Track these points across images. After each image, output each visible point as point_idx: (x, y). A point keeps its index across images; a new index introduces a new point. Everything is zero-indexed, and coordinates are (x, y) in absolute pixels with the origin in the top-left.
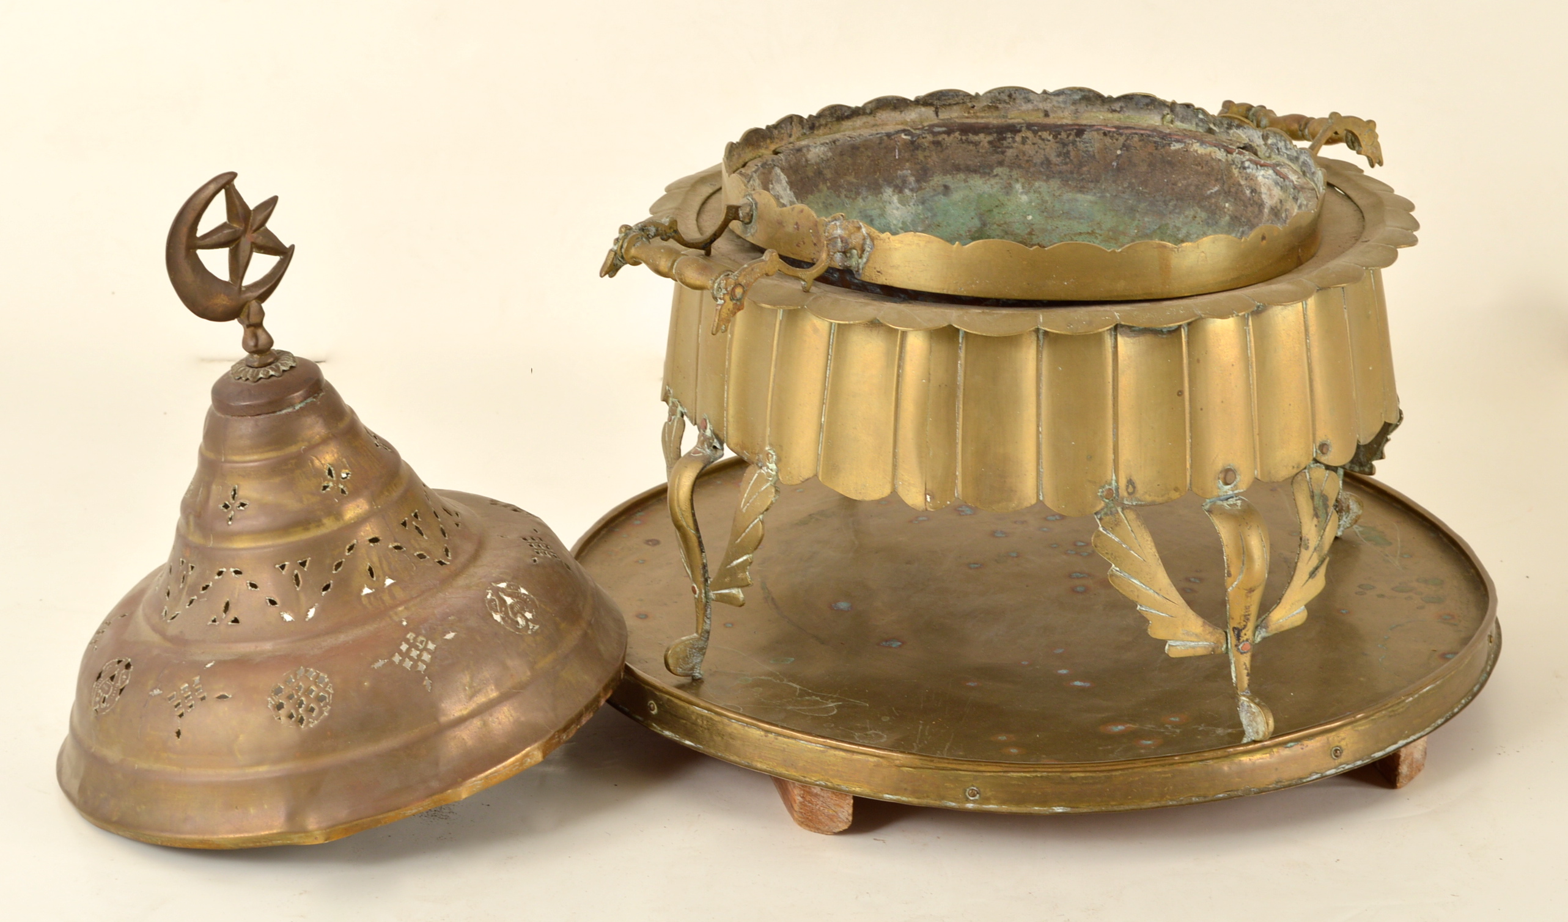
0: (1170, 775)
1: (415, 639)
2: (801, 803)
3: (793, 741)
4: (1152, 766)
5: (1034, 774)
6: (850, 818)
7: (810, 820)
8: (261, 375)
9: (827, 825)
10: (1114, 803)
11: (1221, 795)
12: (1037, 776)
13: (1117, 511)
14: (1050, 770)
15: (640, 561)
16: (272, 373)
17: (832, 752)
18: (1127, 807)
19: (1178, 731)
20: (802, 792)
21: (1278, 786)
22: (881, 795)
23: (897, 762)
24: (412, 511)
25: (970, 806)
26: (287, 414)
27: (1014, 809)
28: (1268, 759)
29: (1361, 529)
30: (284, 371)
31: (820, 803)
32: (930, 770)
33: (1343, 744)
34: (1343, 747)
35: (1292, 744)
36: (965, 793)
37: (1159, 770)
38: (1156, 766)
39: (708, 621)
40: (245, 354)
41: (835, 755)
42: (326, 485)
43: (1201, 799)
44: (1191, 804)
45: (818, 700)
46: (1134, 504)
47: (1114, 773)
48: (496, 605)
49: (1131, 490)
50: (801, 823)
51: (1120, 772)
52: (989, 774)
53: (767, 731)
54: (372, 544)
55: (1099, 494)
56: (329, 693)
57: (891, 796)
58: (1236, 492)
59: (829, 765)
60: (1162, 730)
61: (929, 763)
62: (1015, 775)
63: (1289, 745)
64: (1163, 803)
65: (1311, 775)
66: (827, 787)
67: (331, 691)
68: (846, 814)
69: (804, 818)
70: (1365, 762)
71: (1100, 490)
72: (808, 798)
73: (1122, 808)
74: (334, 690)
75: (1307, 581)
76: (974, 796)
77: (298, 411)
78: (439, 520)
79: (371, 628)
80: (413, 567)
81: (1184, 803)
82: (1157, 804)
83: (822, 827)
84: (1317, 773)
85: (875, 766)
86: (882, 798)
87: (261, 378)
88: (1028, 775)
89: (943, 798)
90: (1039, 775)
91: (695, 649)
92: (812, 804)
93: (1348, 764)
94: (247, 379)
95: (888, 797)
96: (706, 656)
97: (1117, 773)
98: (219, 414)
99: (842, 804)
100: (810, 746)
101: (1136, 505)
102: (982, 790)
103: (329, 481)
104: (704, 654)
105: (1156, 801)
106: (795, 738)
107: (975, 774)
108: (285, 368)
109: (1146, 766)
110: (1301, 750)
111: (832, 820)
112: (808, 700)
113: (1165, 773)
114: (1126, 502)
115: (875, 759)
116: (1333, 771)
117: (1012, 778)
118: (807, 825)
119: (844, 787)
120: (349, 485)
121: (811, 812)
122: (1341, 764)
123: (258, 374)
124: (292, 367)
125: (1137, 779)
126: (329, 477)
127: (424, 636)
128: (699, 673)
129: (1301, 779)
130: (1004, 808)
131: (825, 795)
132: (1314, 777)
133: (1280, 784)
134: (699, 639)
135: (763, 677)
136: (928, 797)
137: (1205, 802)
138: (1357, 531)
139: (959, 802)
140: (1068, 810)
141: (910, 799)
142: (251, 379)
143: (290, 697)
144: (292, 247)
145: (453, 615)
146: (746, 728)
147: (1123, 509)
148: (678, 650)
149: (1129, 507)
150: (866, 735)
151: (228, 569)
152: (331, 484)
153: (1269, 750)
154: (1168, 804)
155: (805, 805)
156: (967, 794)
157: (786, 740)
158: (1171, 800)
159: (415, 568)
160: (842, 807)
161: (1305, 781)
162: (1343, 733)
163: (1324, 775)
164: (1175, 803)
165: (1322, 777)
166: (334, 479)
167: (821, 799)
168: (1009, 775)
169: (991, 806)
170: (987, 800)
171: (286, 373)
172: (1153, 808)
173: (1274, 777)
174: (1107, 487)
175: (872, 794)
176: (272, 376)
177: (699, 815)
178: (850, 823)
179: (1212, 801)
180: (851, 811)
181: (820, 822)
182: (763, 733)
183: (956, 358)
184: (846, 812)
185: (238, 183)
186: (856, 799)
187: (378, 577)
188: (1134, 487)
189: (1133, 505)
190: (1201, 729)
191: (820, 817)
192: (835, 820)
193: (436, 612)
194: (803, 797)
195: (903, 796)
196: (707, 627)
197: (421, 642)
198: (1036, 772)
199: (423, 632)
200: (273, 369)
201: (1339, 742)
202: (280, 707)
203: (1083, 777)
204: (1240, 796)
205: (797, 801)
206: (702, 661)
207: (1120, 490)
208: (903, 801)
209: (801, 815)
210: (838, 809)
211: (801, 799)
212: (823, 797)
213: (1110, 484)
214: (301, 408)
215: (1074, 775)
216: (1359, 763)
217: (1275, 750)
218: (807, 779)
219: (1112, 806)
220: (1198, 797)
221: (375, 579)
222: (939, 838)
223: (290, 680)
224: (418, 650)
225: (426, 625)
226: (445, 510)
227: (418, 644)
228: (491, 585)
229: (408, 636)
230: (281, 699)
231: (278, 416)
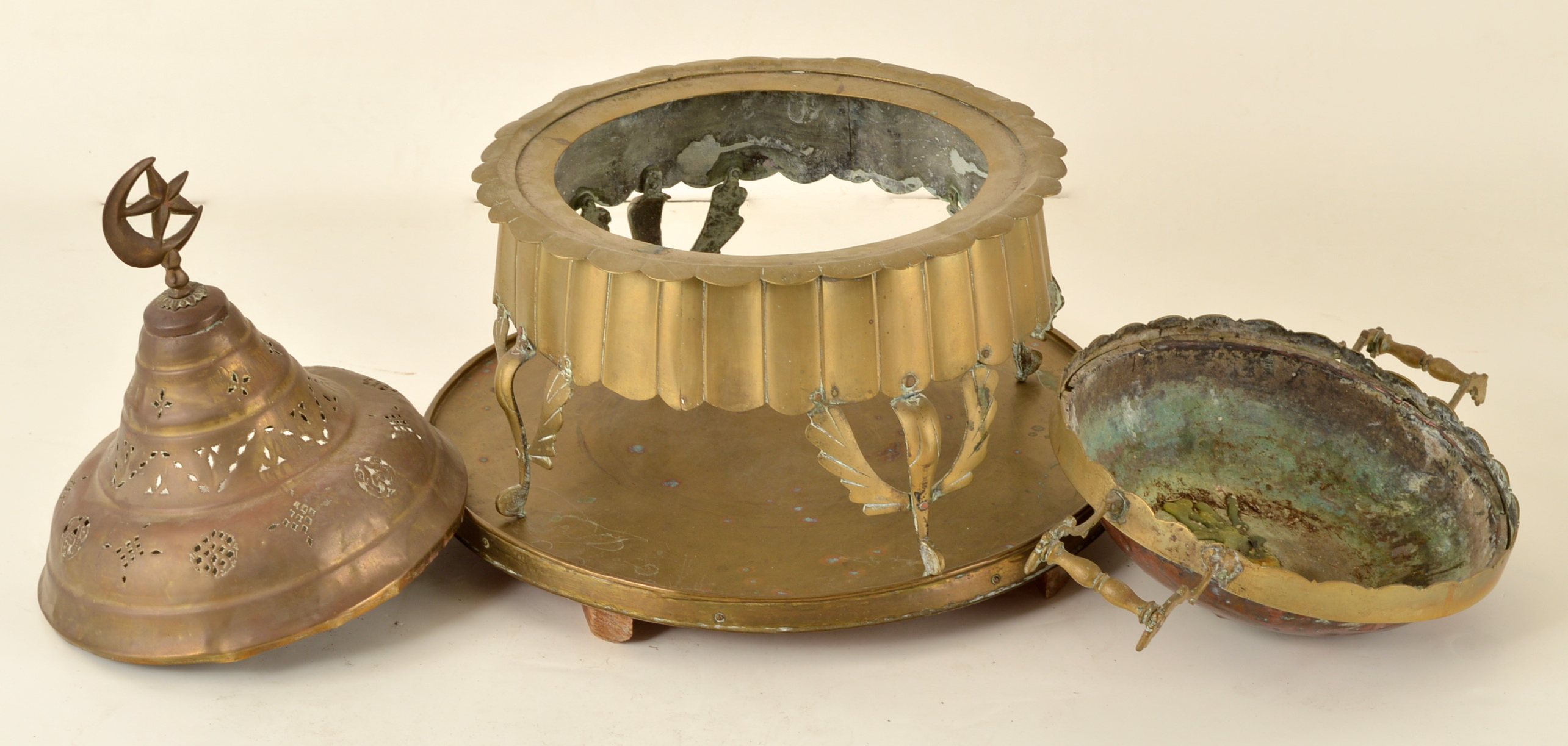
0: (867, 603)
1: (300, 507)
2: (595, 619)
3: (587, 576)
4: (854, 597)
5: (765, 604)
6: (631, 632)
7: (602, 631)
8: (180, 305)
9: (614, 636)
10: (825, 624)
11: (906, 616)
12: (767, 606)
13: (825, 410)
14: (776, 601)
15: (486, 408)
16: (188, 303)
17: (616, 585)
18: (835, 627)
19: (878, 562)
20: (596, 612)
21: (951, 607)
22: (652, 618)
23: (664, 595)
24: (299, 403)
25: (718, 627)
26: (200, 335)
27: (751, 629)
28: (942, 588)
29: (1042, 374)
30: (197, 301)
31: (609, 620)
32: (688, 601)
33: (1001, 572)
34: (1001, 575)
35: (961, 575)
36: (714, 618)
37: (859, 599)
38: (857, 596)
39: (528, 476)
40: (167, 288)
41: (618, 588)
42: (231, 387)
43: (891, 619)
44: (883, 623)
45: (610, 537)
46: (838, 403)
47: (825, 603)
48: (362, 476)
49: (835, 393)
50: (596, 634)
51: (829, 602)
52: (731, 604)
53: (568, 568)
54: (267, 431)
55: (811, 398)
56: (235, 550)
57: (659, 619)
58: (916, 391)
59: (613, 595)
60: (866, 562)
61: (686, 596)
62: (751, 604)
63: (958, 576)
64: (862, 623)
65: (976, 597)
66: (612, 611)
67: (237, 549)
68: (627, 629)
69: (597, 630)
70: (1018, 584)
71: (811, 395)
72: (600, 616)
73: (831, 627)
74: (239, 547)
75: (972, 453)
76: (721, 619)
77: (208, 332)
78: (320, 407)
79: (266, 497)
81: (878, 622)
82: (857, 624)
83: (610, 637)
84: (980, 595)
85: (647, 597)
86: (653, 620)
87: (180, 308)
88: (760, 604)
89: (698, 621)
90: (769, 604)
91: (519, 496)
92: (603, 620)
93: (1005, 587)
94: (170, 308)
95: (658, 619)
96: (527, 500)
97: (827, 602)
98: (149, 334)
99: (625, 622)
100: (599, 580)
101: (840, 404)
102: (726, 615)
103: (234, 384)
104: (526, 499)
105: (857, 622)
106: (589, 574)
107: (721, 604)
108: (198, 299)
109: (849, 597)
110: (967, 580)
111: (617, 632)
112: (603, 537)
113: (863, 601)
114: (831, 403)
115: (647, 592)
116: (993, 593)
117: (749, 606)
118: (600, 636)
119: (625, 611)
120: (249, 387)
121: (603, 626)
122: (999, 587)
123: (177, 304)
124: (203, 298)
125: (842, 606)
126: (234, 382)
127: (307, 504)
128: (523, 514)
129: (968, 600)
130: (743, 628)
131: (612, 615)
132: (978, 598)
133: (952, 605)
134: (522, 489)
135: (571, 516)
136: (686, 620)
137: (894, 621)
138: (1038, 375)
139: (709, 624)
140: (791, 629)
141: (674, 622)
142: (172, 308)
143: (207, 553)
144: (201, 208)
145: (329, 486)
146: (553, 565)
147: (829, 408)
148: (506, 497)
149: (834, 406)
150: (644, 568)
151: (159, 452)
152: (235, 387)
153: (943, 581)
154: (865, 624)
155: (598, 621)
156: (715, 618)
157: (581, 575)
158: (868, 621)
159: (300, 448)
160: (625, 624)
161: (971, 602)
162: (1000, 565)
163: (986, 596)
164: (871, 622)
165: (985, 598)
166: (238, 383)
167: (610, 617)
168: (746, 604)
169: (733, 627)
170: (730, 623)
171: (199, 303)
172: (854, 627)
173: (948, 600)
174: (817, 393)
175: (645, 617)
176: (188, 305)
177: (521, 626)
178: (631, 636)
179: (899, 620)
180: (631, 627)
181: (609, 634)
182: (565, 569)
183: (701, 298)
184: (628, 628)
185: (155, 165)
186: (634, 620)
187: (272, 457)
188: (838, 392)
189: (837, 405)
190: (895, 560)
191: (609, 630)
192: (620, 633)
193: (316, 484)
194: (596, 615)
195: (668, 619)
196: (527, 480)
197: (305, 509)
198: (766, 602)
199: (306, 501)
200: (188, 300)
201: (998, 571)
202: (199, 560)
203: (802, 606)
204: (921, 616)
205: (593, 618)
206: (524, 504)
207: (826, 395)
208: (668, 623)
209: (595, 628)
210: (622, 625)
211: (595, 617)
212: (611, 616)
213: (819, 390)
214: (211, 330)
215: (794, 604)
216: (1014, 586)
217: (948, 580)
218: (598, 604)
219: (824, 626)
220: (888, 617)
221: (270, 458)
222: (698, 645)
223: (206, 541)
224: (302, 515)
225: (308, 495)
226: (325, 397)
227: (302, 510)
228: (359, 459)
229: (295, 504)
230: (200, 554)
231: (195, 336)
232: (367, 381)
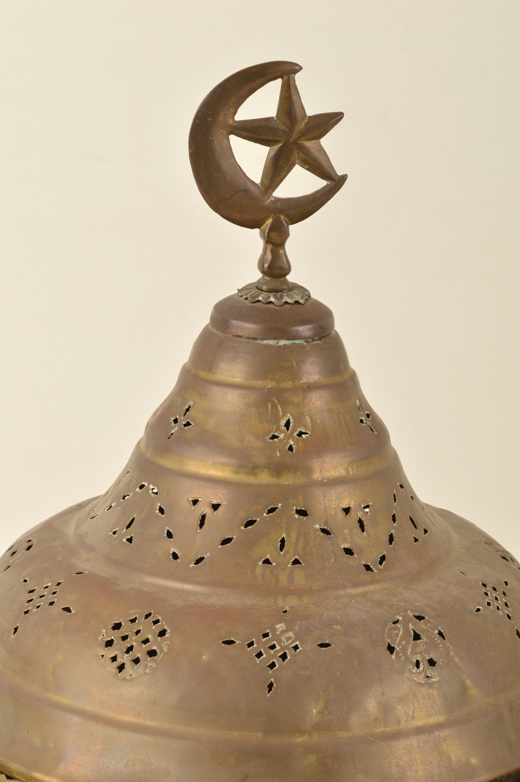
1: (283, 632)
8: (260, 298)
16: (272, 299)
24: (364, 502)
26: (266, 346)
30: (286, 303)
40: (260, 275)
42: (276, 434)
48: (397, 635)
54: (296, 516)
56: (162, 650)
67: (165, 649)
74: (168, 648)
77: (280, 347)
78: (395, 525)
79: (248, 601)
80: (331, 558)
87: (259, 301)
94: (247, 299)
103: (282, 432)
108: (289, 301)
120: (301, 444)
123: (258, 296)
124: (297, 302)
126: (284, 428)
127: (295, 634)
142: (250, 299)
143: (125, 638)
145: (341, 625)
151: (149, 485)
152: (282, 436)
159: (333, 560)
166: (289, 432)
171: (287, 306)
176: (271, 302)
187: (288, 552)
193: (326, 614)
197: (288, 639)
199: (297, 628)
200: (275, 297)
202: (109, 644)
214: (285, 345)
221: (282, 553)
223: (133, 621)
224: (280, 645)
225: (304, 622)
226: (411, 519)
227: (284, 639)
228: (406, 611)
229: (278, 626)
230: (115, 636)
231: (260, 344)
232: (490, 542)
